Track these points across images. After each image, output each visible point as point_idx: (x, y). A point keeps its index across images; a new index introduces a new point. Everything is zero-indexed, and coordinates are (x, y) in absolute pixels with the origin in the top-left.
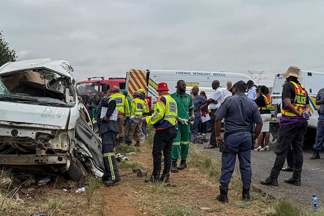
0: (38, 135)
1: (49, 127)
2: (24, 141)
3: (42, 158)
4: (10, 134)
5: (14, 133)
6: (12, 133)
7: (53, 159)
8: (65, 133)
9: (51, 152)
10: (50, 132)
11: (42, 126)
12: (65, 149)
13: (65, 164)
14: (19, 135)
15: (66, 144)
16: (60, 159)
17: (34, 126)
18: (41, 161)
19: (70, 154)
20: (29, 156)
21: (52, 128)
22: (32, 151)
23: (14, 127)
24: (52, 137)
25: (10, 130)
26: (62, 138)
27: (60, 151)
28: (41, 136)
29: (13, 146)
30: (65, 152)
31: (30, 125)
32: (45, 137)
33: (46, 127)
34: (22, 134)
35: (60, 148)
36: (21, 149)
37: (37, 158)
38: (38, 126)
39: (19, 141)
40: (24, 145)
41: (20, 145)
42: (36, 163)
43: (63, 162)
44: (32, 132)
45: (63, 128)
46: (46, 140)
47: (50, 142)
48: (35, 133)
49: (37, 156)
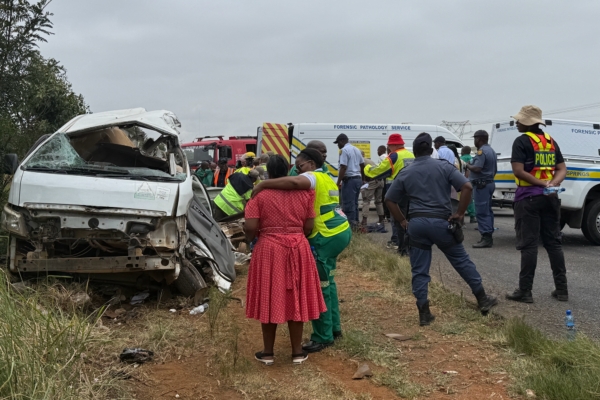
0: (130, 225)
1: (147, 213)
2: (109, 235)
3: (137, 262)
4: (86, 226)
5: (93, 223)
6: (90, 223)
7: (156, 263)
8: (172, 222)
9: (151, 252)
10: (148, 222)
11: (136, 212)
12: (172, 246)
13: (173, 270)
14: (100, 226)
15: (173, 238)
16: (165, 262)
17: (123, 211)
18: (137, 265)
19: (180, 255)
20: (118, 258)
21: (152, 214)
22: (122, 251)
23: (93, 214)
24: (151, 228)
25: (86, 220)
26: (167, 229)
27: (165, 250)
28: (135, 228)
29: (91, 243)
30: (172, 251)
31: (118, 211)
32: (142, 228)
33: (142, 213)
34: (105, 224)
35: (165, 245)
36: (104, 249)
37: (129, 262)
38: (130, 212)
39: (101, 235)
40: (109, 242)
41: (103, 244)
42: (128, 270)
43: (169, 267)
44: (121, 221)
45: (169, 214)
46: (143, 234)
47: (149, 236)
48: (125, 223)
49: (129, 258)
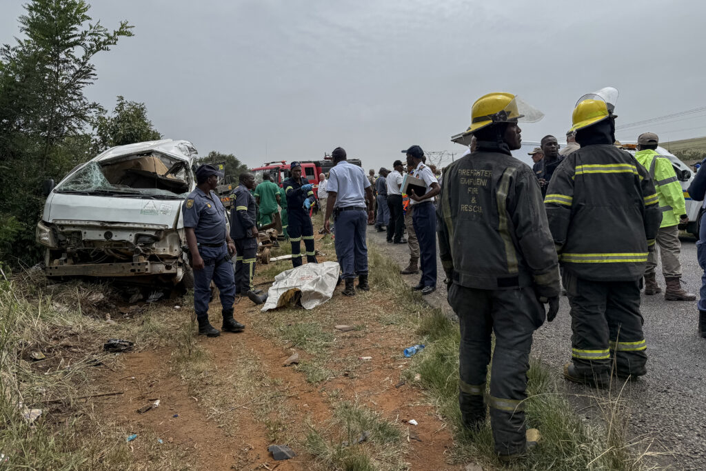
0: (138, 237)
1: (151, 227)
2: (121, 245)
3: (139, 267)
4: (102, 238)
5: (108, 235)
6: (105, 235)
7: (160, 268)
8: (175, 234)
9: (154, 259)
10: (153, 234)
11: (142, 226)
12: (175, 254)
13: (175, 274)
14: (114, 238)
15: (176, 247)
16: (168, 267)
17: (131, 225)
18: (139, 270)
19: (184, 261)
20: (123, 264)
21: (155, 227)
22: (129, 258)
23: (107, 228)
24: (156, 239)
25: (103, 233)
26: (172, 240)
27: (169, 257)
28: (141, 239)
29: (106, 252)
30: (176, 258)
31: (127, 225)
32: (147, 239)
33: (147, 226)
34: (117, 236)
35: (168, 253)
36: (118, 256)
37: (133, 268)
38: (136, 226)
39: (115, 245)
40: (122, 251)
41: (115, 251)
42: (133, 274)
43: (172, 271)
44: (130, 233)
45: (171, 227)
46: (149, 244)
47: (154, 245)
48: (133, 235)
49: (133, 264)
